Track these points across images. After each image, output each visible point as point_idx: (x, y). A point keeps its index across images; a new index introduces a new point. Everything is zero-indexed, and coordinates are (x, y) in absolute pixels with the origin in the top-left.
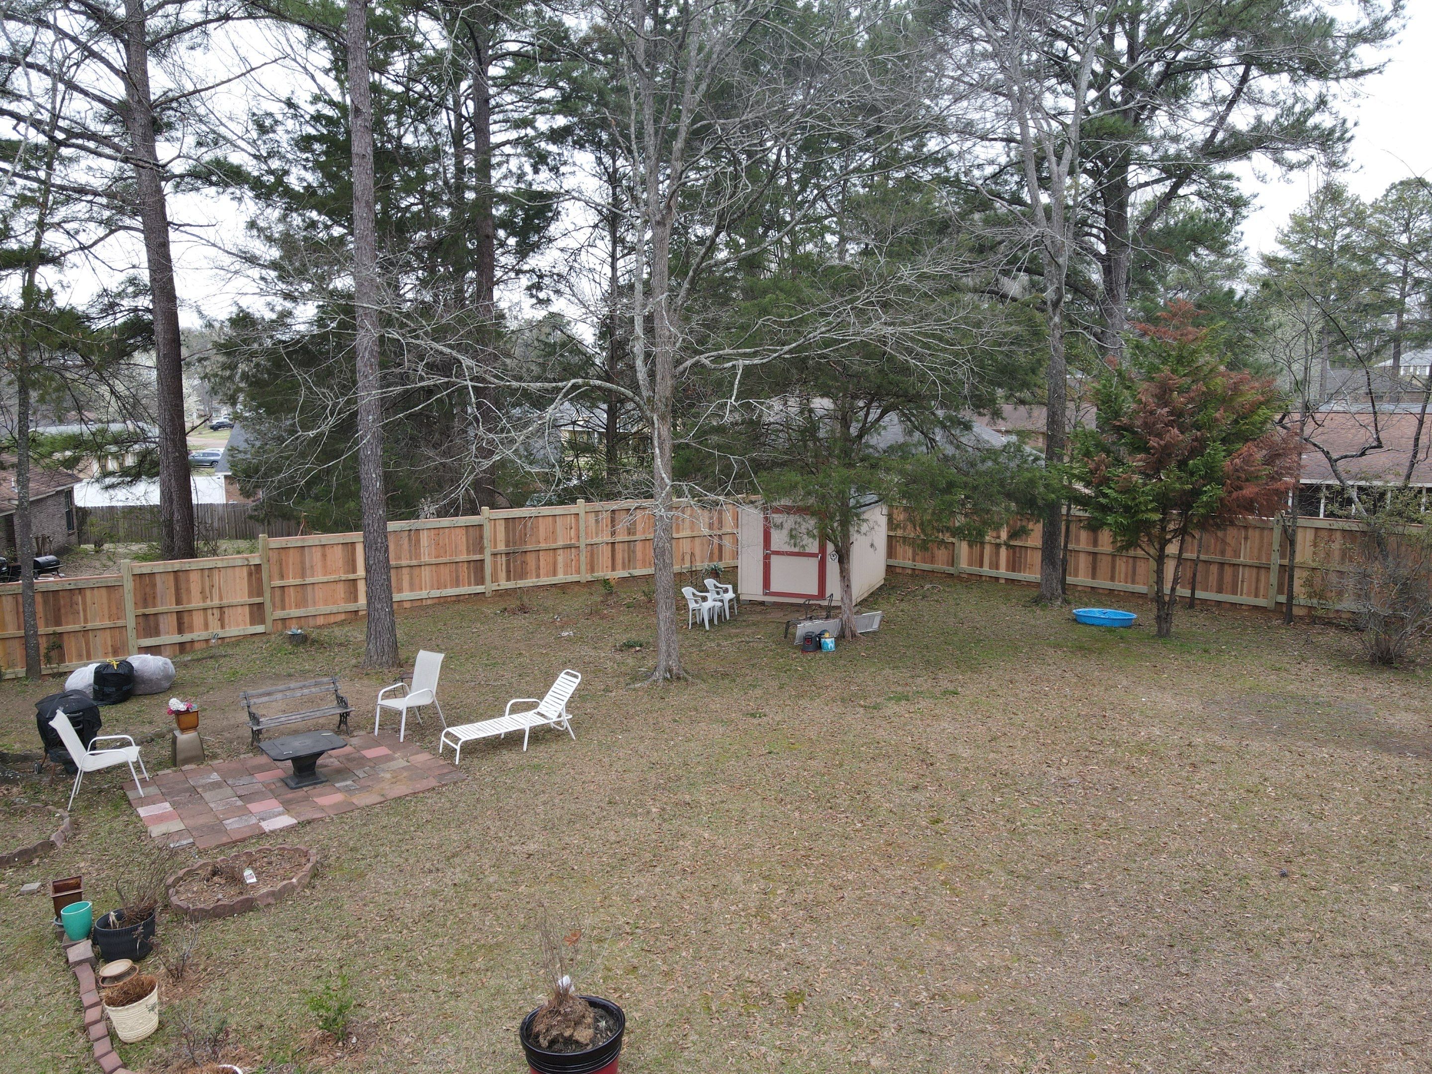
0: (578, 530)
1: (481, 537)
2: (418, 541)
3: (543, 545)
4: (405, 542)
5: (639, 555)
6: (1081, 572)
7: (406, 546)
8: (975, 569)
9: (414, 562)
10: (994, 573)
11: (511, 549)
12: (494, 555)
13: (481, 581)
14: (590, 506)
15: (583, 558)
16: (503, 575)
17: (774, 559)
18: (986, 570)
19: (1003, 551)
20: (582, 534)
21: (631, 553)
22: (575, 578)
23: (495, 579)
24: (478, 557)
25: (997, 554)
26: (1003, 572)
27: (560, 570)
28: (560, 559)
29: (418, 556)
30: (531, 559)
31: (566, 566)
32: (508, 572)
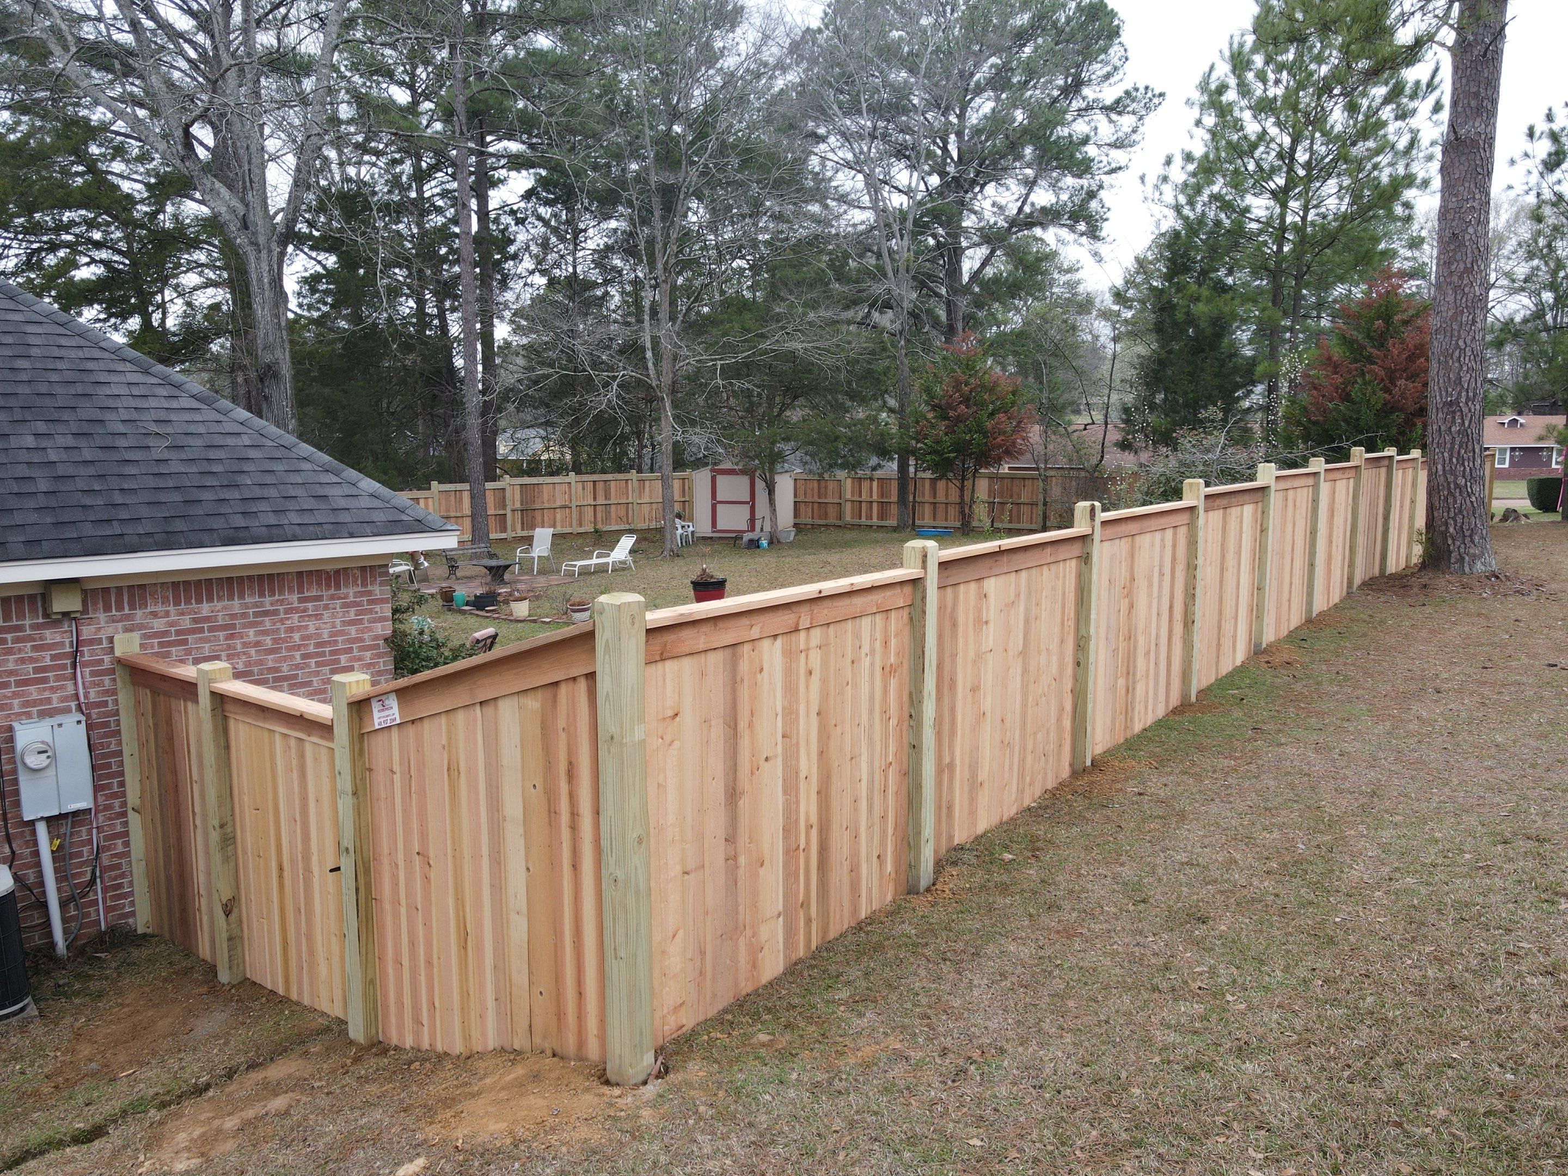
0: (570, 495)
1: (504, 498)
2: (461, 498)
3: (546, 505)
4: (452, 498)
5: (613, 515)
6: (926, 516)
7: (453, 502)
8: (856, 521)
9: (459, 514)
10: (869, 522)
11: (524, 507)
12: (513, 511)
13: (504, 530)
14: (579, 478)
15: (574, 516)
16: (519, 526)
17: (719, 506)
18: (864, 520)
19: (875, 506)
20: (574, 498)
21: (608, 513)
22: (568, 530)
23: (514, 530)
24: (502, 512)
25: (871, 508)
26: (875, 521)
27: (558, 524)
28: (558, 516)
29: (461, 510)
30: (538, 515)
31: (562, 521)
32: (523, 524)
